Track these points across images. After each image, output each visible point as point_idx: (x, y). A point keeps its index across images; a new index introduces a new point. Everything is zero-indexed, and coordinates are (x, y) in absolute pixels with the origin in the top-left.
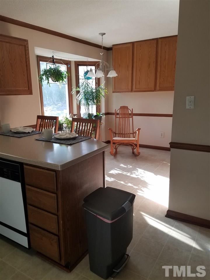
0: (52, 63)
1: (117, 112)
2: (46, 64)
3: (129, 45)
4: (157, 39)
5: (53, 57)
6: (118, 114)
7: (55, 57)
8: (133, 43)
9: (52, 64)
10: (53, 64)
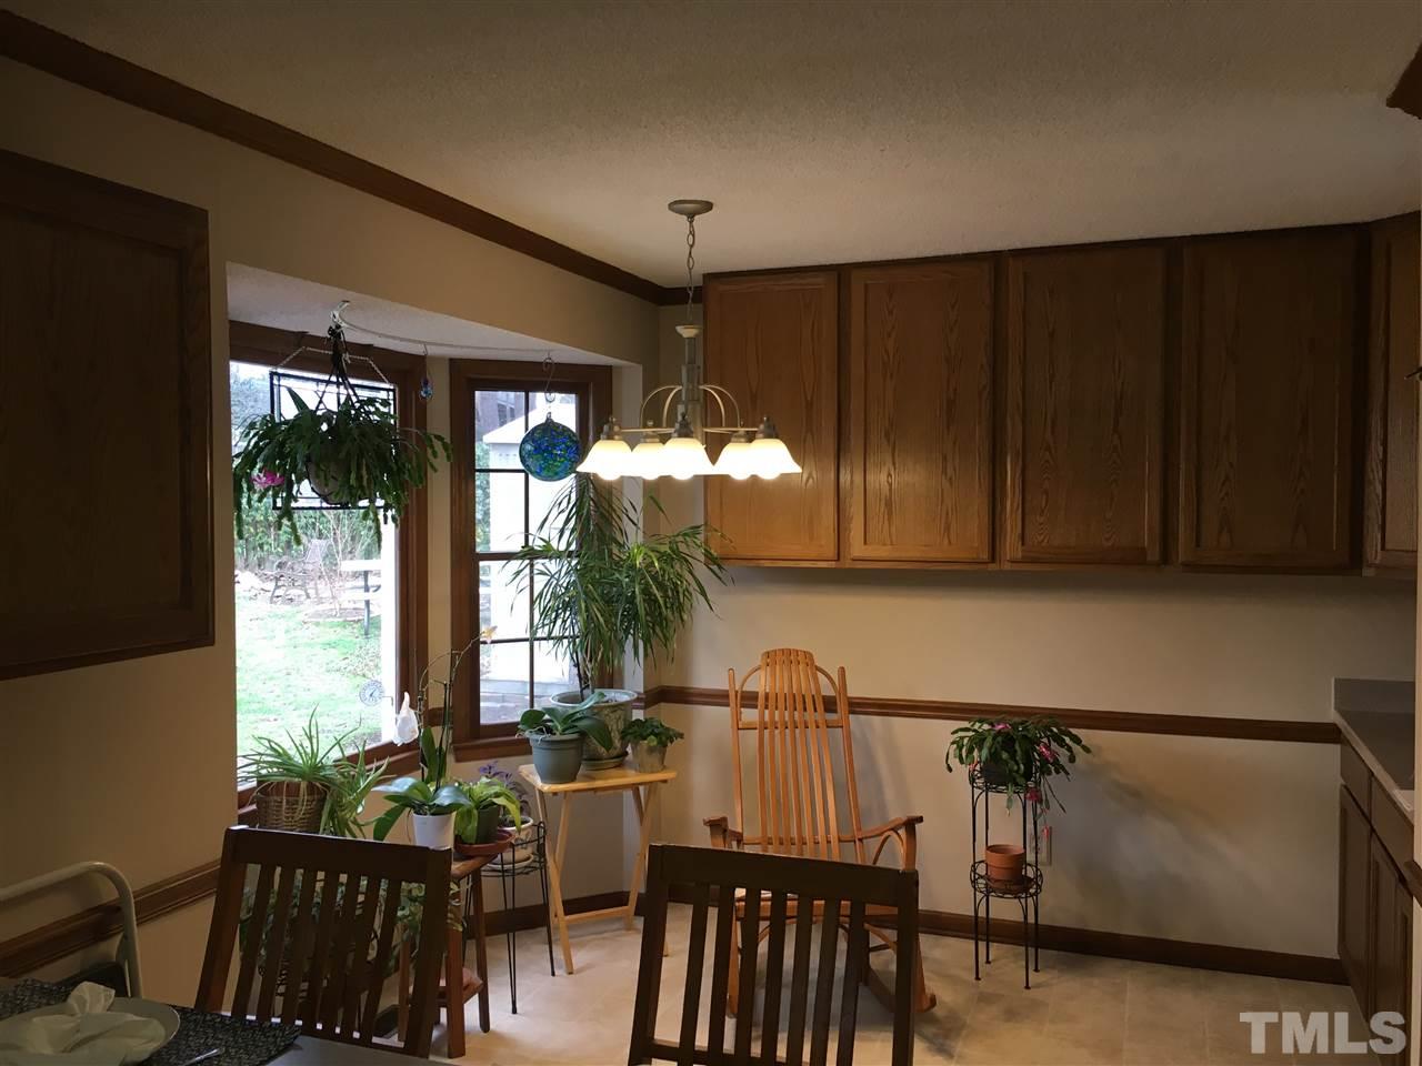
0: (326, 377)
1: (747, 688)
2: (272, 374)
3: (820, 280)
4: (996, 259)
5: (335, 332)
6: (749, 699)
7: (350, 336)
8: (841, 273)
9: (328, 382)
10: (334, 379)
